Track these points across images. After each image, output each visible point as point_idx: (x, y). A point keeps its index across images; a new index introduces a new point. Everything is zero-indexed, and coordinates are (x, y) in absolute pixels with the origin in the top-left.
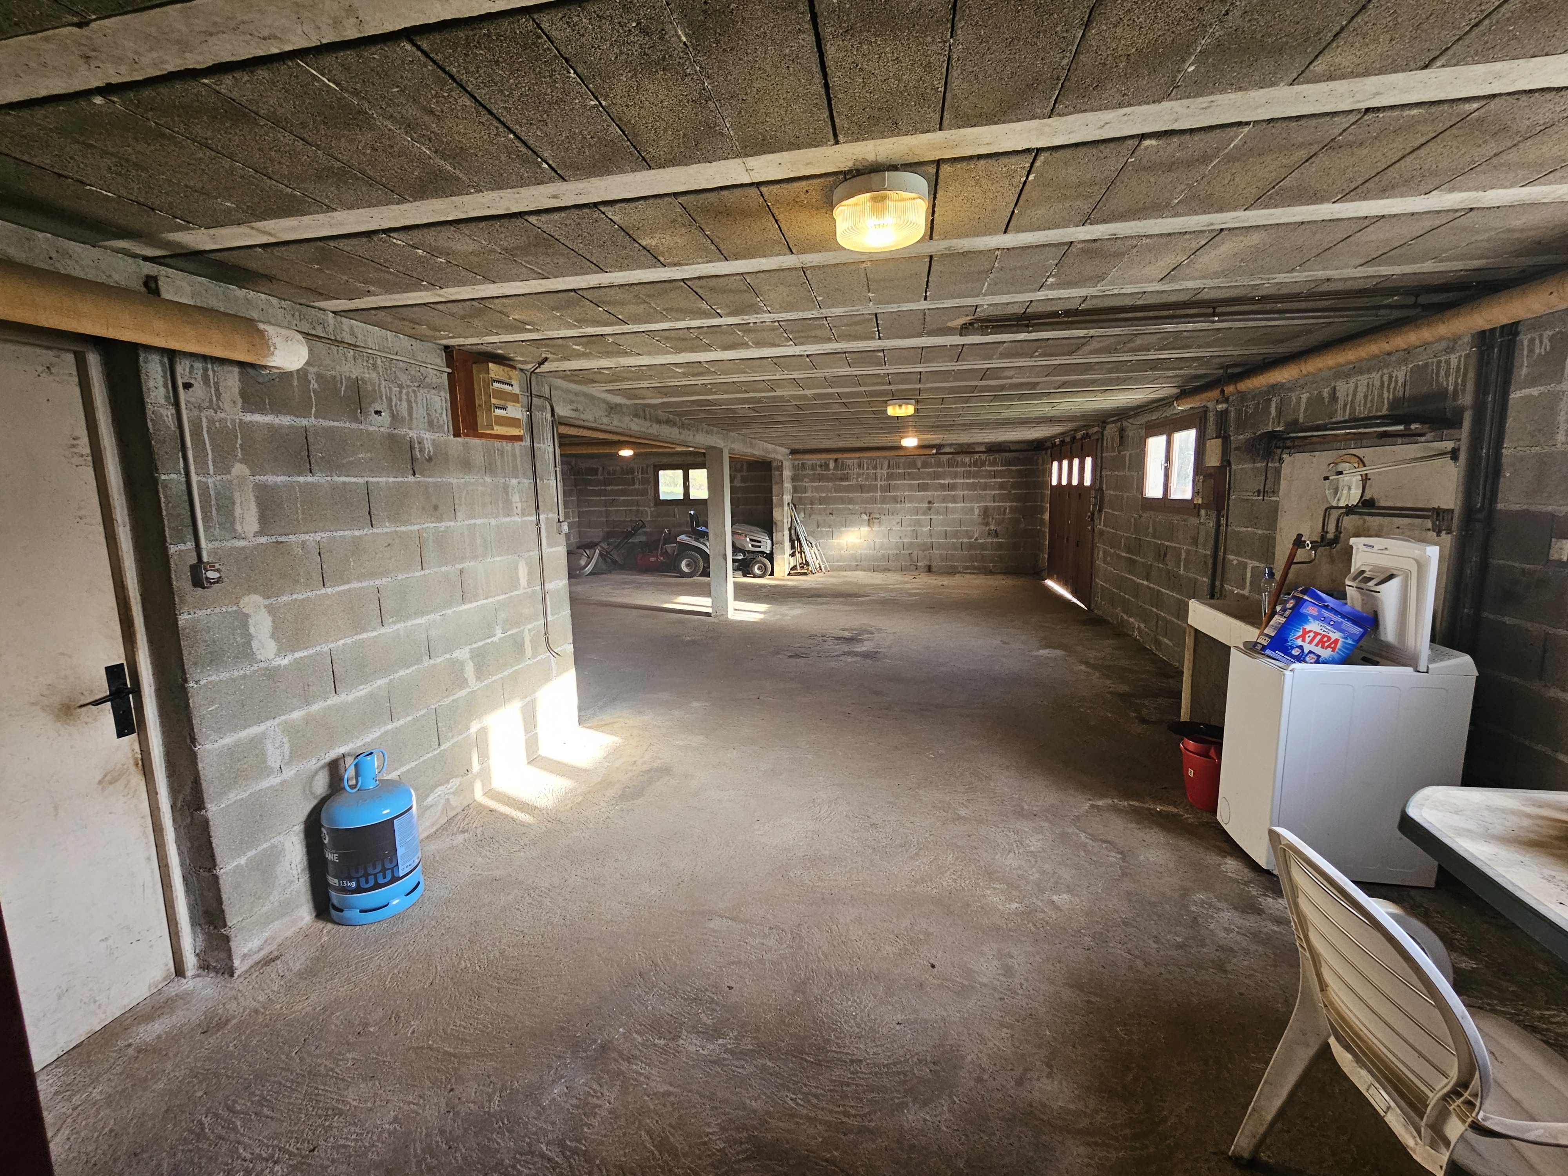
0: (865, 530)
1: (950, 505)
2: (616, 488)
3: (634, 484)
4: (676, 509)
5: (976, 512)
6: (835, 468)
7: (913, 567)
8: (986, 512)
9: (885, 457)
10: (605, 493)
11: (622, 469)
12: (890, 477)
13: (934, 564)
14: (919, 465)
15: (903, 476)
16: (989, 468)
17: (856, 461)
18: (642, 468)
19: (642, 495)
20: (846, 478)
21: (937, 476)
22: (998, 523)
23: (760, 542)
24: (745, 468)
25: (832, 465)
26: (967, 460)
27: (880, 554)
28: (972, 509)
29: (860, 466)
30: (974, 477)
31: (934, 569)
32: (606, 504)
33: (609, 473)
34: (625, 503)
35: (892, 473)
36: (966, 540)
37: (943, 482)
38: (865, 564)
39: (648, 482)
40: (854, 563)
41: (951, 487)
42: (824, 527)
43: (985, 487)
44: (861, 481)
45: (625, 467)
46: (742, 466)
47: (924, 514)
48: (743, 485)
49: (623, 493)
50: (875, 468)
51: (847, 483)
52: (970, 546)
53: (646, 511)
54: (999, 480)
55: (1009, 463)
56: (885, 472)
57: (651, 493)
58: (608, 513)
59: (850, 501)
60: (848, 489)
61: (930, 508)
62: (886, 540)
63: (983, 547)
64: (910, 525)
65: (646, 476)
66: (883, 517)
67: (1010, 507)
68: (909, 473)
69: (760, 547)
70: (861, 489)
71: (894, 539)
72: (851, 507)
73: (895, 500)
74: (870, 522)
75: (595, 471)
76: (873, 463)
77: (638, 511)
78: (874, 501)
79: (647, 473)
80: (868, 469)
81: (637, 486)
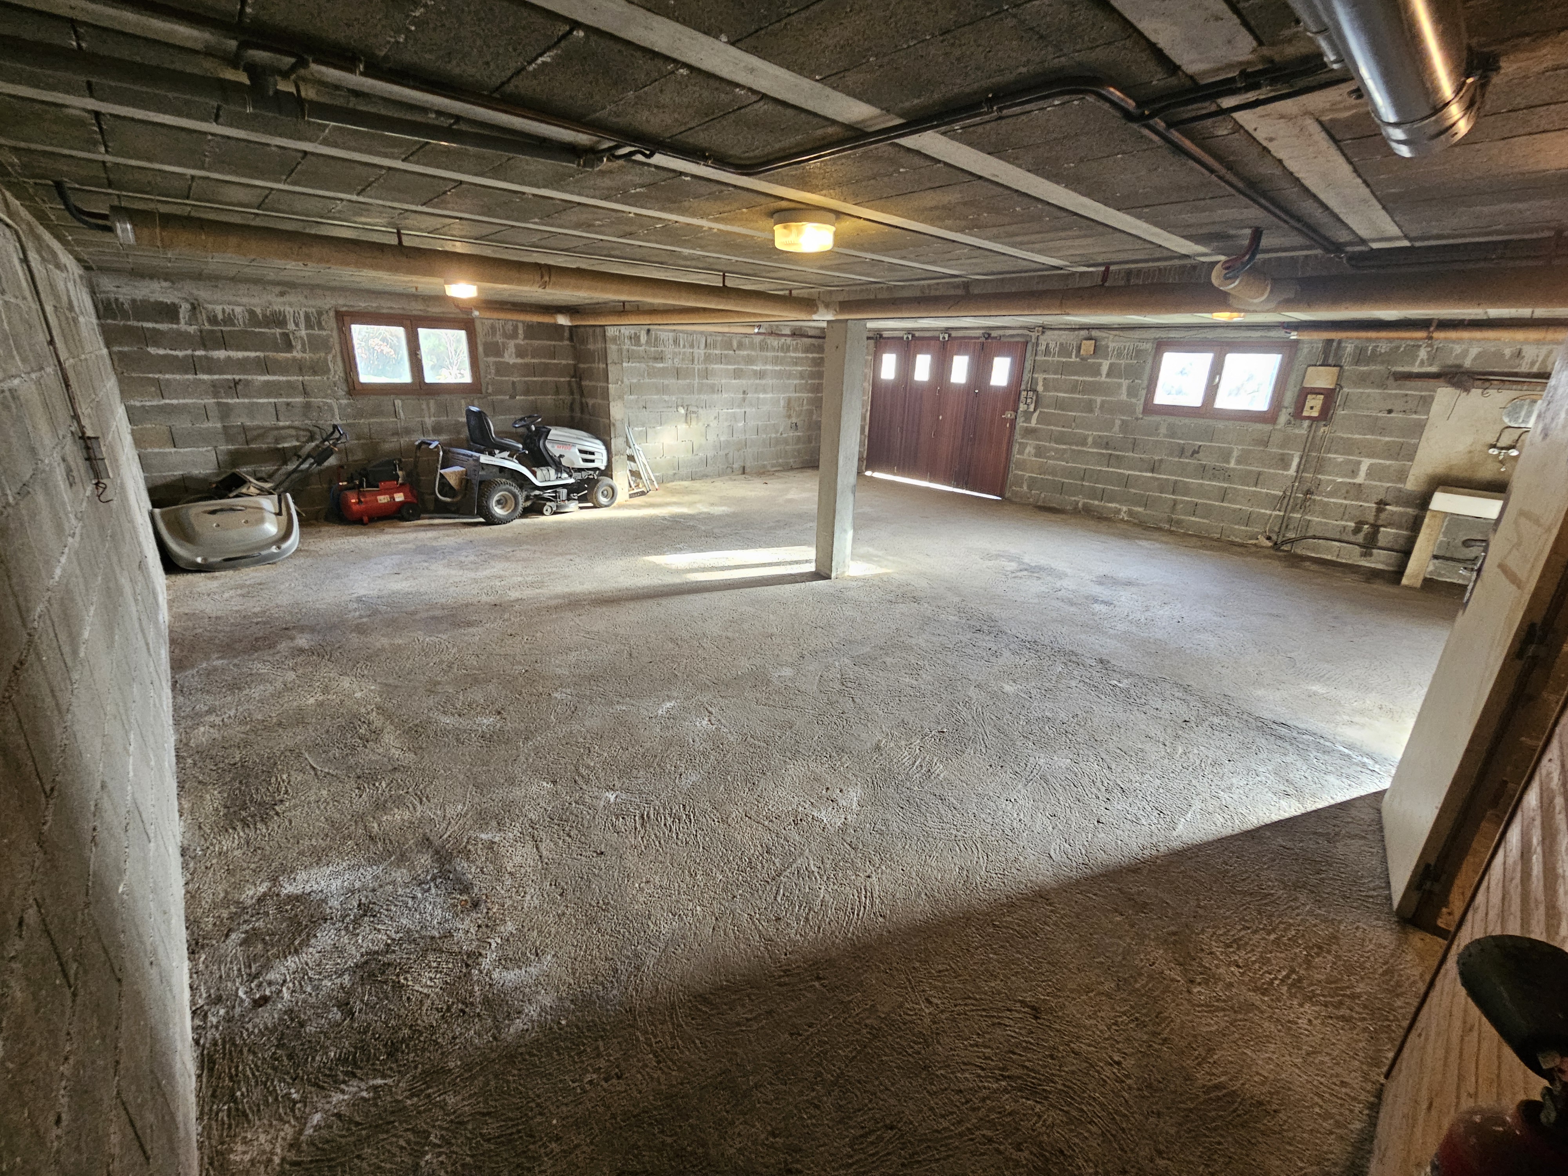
0: (682, 427)
1: (761, 396)
2: (240, 354)
3: (289, 346)
4: (398, 403)
5: (782, 403)
6: (648, 342)
7: (729, 470)
8: (789, 401)
9: (702, 333)
10: (210, 366)
11: (252, 313)
12: (708, 358)
13: (748, 465)
14: (735, 344)
15: (720, 359)
16: (793, 355)
17: (671, 334)
18: (307, 316)
19: (315, 373)
20: (660, 358)
21: (750, 360)
22: (798, 416)
23: (592, 453)
24: (521, 331)
25: (643, 338)
26: (775, 343)
27: (697, 458)
28: (778, 401)
29: (676, 342)
30: (781, 364)
31: (747, 470)
32: (215, 389)
33: (213, 320)
34: (269, 389)
35: (710, 354)
36: (773, 435)
37: (755, 368)
38: (683, 471)
39: (328, 348)
40: (671, 472)
41: (761, 375)
42: (637, 426)
43: (789, 375)
44: (677, 363)
45: (258, 311)
46: (516, 328)
47: (739, 406)
48: (519, 361)
49: (265, 366)
50: (692, 346)
51: (661, 365)
52: (777, 442)
53: (330, 407)
54: (800, 368)
55: (807, 350)
56: (702, 352)
57: (337, 370)
58: (225, 412)
59: (665, 390)
60: (663, 373)
61: (744, 400)
62: (703, 441)
63: (785, 441)
64: (726, 420)
65: (317, 332)
66: (700, 410)
67: (807, 398)
68: (726, 356)
69: (593, 461)
70: (678, 373)
71: (712, 437)
72: (666, 398)
73: (713, 389)
74: (687, 418)
75: (170, 312)
76: (690, 339)
77: (307, 406)
78: (690, 389)
79: (321, 328)
80: (684, 346)
81: (297, 354)
